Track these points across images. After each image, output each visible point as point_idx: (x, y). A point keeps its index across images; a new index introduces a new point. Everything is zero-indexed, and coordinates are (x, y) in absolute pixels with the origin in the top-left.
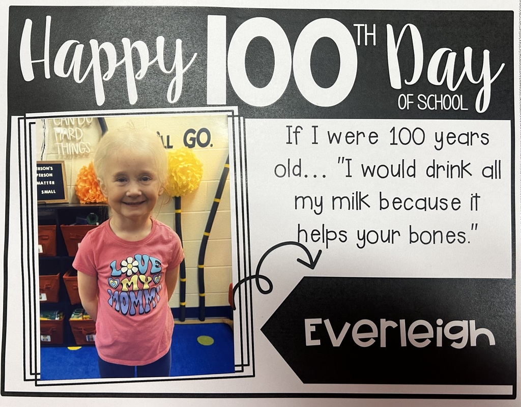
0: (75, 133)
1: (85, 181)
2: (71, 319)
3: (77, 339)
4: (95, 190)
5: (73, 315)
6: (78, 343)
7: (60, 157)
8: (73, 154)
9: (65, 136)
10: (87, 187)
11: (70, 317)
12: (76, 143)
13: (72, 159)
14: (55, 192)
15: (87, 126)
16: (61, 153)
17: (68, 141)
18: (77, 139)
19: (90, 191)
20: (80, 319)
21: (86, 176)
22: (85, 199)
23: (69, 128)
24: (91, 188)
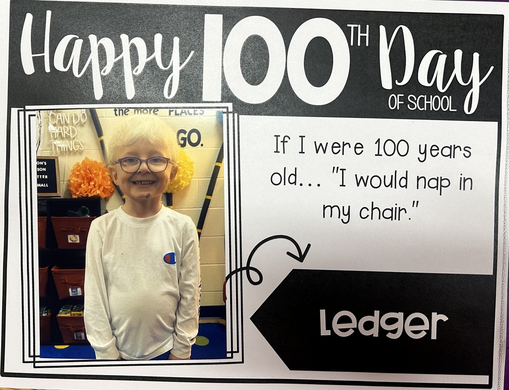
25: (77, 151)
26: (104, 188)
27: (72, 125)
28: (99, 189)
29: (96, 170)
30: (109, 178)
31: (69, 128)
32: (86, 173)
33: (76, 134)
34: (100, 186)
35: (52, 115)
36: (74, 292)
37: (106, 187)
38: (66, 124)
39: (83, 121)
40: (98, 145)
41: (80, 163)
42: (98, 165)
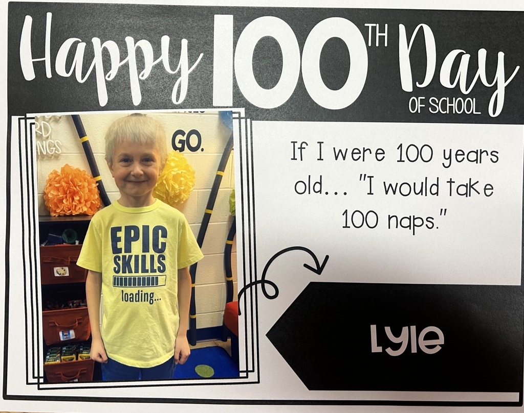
0: (41, 127)
1: (57, 189)
4: (71, 200)
8: (39, 154)
10: (61, 196)
12: (42, 141)
15: (57, 120)
18: (44, 135)
19: (64, 201)
20: (58, 361)
21: (59, 182)
22: (58, 211)
24: (66, 197)
25: (52, 155)
26: (92, 203)
27: (44, 121)
28: (85, 205)
29: (80, 181)
30: (96, 190)
31: (40, 123)
32: (69, 185)
33: (49, 133)
34: (86, 201)
36: (66, 335)
37: (94, 202)
40: (79, 147)
41: (58, 170)
42: (82, 174)
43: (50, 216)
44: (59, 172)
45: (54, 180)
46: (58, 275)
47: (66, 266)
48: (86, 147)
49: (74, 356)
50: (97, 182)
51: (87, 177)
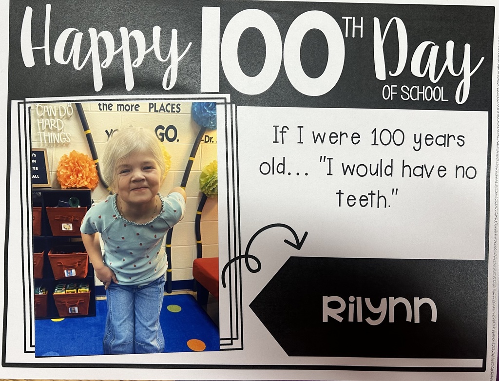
0: (56, 123)
1: (66, 168)
2: (55, 293)
3: (60, 312)
4: (76, 176)
5: (56, 290)
6: (61, 316)
7: (42, 145)
8: (54, 142)
9: (47, 126)
10: (69, 173)
11: (54, 291)
12: (57, 133)
13: (53, 147)
14: (38, 177)
15: (68, 118)
16: (43, 141)
17: (49, 131)
18: (58, 129)
19: (71, 177)
20: (63, 293)
21: (68, 163)
22: (66, 184)
23: (51, 119)
24: (73, 174)
25: (64, 143)
26: (91, 179)
27: (59, 118)
28: (86, 180)
29: (83, 163)
30: (95, 170)
31: (56, 121)
32: (74, 165)
33: (62, 127)
34: (87, 178)
35: (39, 107)
36: (69, 273)
37: (93, 179)
38: (53, 117)
39: (69, 114)
40: (84, 138)
41: (67, 155)
42: (85, 158)
43: (61, 188)
44: (68, 155)
45: (65, 163)
46: (65, 230)
47: (70, 223)
48: (89, 138)
49: (75, 290)
50: (96, 164)
51: (88, 159)
